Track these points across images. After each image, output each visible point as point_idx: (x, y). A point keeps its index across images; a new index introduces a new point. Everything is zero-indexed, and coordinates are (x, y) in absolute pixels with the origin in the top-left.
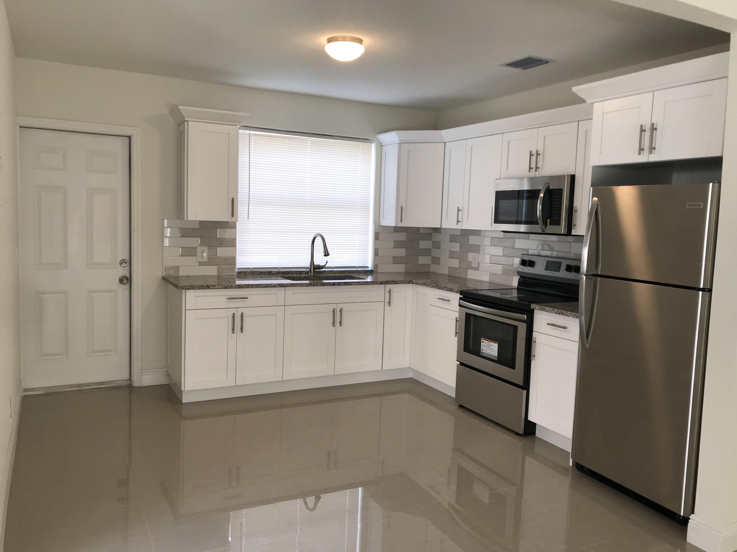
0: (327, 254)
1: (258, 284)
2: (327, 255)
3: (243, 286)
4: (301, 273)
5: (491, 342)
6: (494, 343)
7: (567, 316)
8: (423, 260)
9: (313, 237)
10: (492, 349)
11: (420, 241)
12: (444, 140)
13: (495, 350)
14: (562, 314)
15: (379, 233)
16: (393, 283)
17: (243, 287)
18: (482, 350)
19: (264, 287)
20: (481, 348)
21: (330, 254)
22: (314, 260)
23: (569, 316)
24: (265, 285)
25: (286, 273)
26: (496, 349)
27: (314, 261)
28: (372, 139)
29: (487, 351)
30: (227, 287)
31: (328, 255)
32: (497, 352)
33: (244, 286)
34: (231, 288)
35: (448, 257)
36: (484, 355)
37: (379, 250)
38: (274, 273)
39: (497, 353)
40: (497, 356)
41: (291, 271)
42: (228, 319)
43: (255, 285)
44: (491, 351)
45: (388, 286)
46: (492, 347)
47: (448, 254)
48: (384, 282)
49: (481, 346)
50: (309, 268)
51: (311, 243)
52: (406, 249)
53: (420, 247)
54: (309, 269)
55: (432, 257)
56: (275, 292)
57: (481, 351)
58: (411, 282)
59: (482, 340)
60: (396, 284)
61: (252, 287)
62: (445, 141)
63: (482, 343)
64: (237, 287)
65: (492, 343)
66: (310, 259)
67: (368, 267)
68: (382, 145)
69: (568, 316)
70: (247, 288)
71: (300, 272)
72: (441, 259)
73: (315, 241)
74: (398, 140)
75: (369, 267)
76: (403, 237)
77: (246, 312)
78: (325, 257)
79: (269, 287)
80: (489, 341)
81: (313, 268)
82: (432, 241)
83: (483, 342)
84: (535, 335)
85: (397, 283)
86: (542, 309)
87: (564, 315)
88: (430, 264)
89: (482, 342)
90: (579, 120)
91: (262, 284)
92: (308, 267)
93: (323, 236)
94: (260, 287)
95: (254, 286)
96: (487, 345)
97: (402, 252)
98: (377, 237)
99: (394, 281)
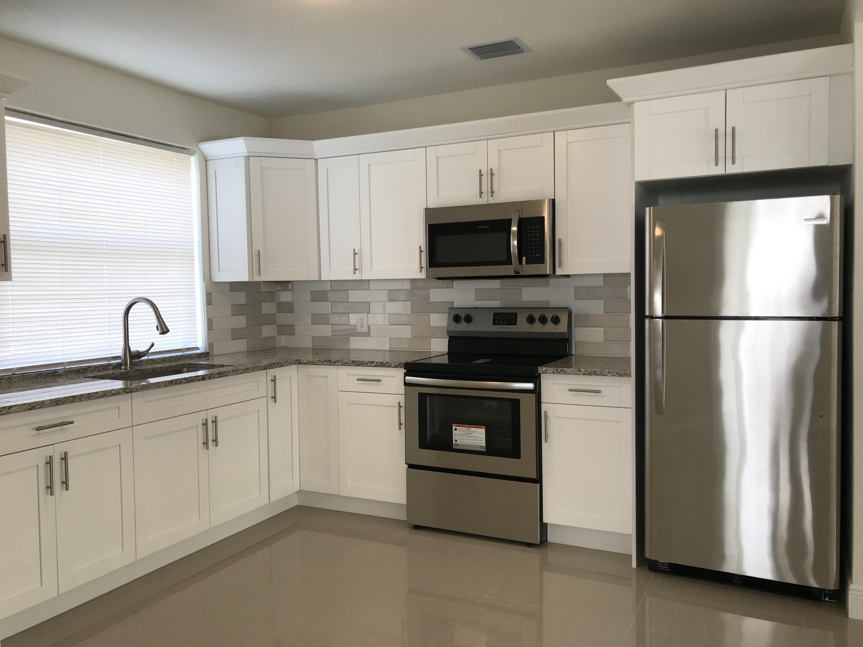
0: (164, 330)
1: (90, 393)
2: (166, 332)
3: (63, 400)
4: (105, 368)
5: (471, 427)
6: (478, 428)
7: (603, 376)
8: (268, 331)
9: (127, 305)
10: (475, 437)
11: (263, 304)
12: (315, 155)
13: (481, 438)
14: (594, 374)
15: (211, 294)
16: (278, 366)
17: (64, 402)
18: (456, 441)
19: (100, 398)
20: (454, 439)
21: (170, 330)
22: (130, 343)
23: (607, 376)
24: (101, 393)
25: (82, 371)
26: (483, 436)
27: (129, 345)
28: (191, 149)
29: (464, 441)
30: (35, 407)
31: (168, 331)
32: (485, 439)
33: (67, 400)
34: (43, 406)
35: (311, 323)
36: (459, 447)
37: (213, 320)
38: (62, 373)
39: (484, 442)
40: (484, 445)
41: (90, 367)
42: (36, 469)
43: (84, 396)
44: (473, 440)
45: (271, 372)
46: (474, 434)
47: (309, 319)
48: (267, 366)
49: (454, 436)
50: (123, 357)
51: (122, 315)
52: (246, 316)
53: (263, 313)
54: (121, 359)
55: (278, 325)
56: (117, 405)
57: (454, 442)
58: (298, 362)
59: (454, 428)
60: (282, 367)
61: (80, 400)
62: (317, 157)
63: (454, 432)
64: (52, 404)
65: (473, 429)
66: (122, 343)
67: (197, 348)
68: (208, 159)
69: (605, 375)
70: (72, 402)
71: (104, 366)
72: (296, 327)
73: (131, 311)
74: (246, 151)
75: (199, 348)
76: (241, 298)
77: (72, 449)
78: (162, 335)
79: (108, 396)
80: (468, 427)
81: (130, 356)
82: (276, 302)
83: (456, 429)
84: (544, 407)
85: (283, 365)
86: (558, 372)
87: (597, 375)
88: (276, 336)
89: (454, 429)
90: (555, 131)
91: (96, 393)
92: (120, 357)
93: (152, 301)
94: (93, 398)
95: (83, 398)
96: (464, 433)
97: (241, 322)
98: (209, 300)
99: (279, 363)
